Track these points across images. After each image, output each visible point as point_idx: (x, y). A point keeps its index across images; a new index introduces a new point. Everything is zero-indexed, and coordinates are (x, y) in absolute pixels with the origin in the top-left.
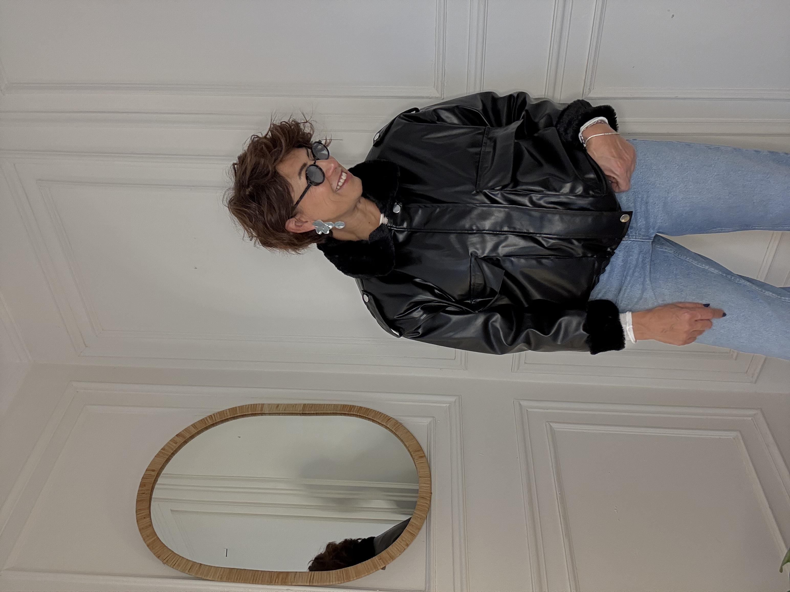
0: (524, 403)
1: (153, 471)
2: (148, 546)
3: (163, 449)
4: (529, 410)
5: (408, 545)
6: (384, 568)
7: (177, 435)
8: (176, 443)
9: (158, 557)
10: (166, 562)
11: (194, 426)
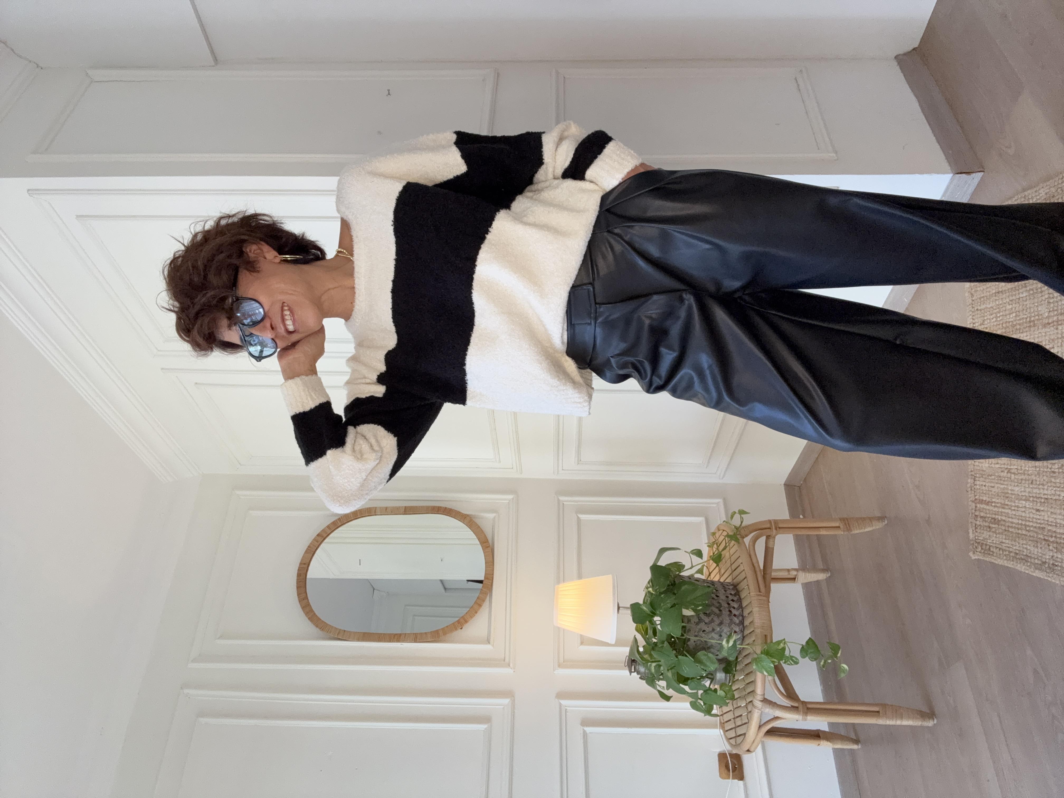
0: (562, 498)
1: (305, 564)
2: (309, 619)
3: (309, 547)
4: (565, 503)
5: (476, 613)
6: (461, 629)
7: (318, 535)
8: (317, 542)
9: (317, 627)
10: (322, 629)
11: (328, 527)
